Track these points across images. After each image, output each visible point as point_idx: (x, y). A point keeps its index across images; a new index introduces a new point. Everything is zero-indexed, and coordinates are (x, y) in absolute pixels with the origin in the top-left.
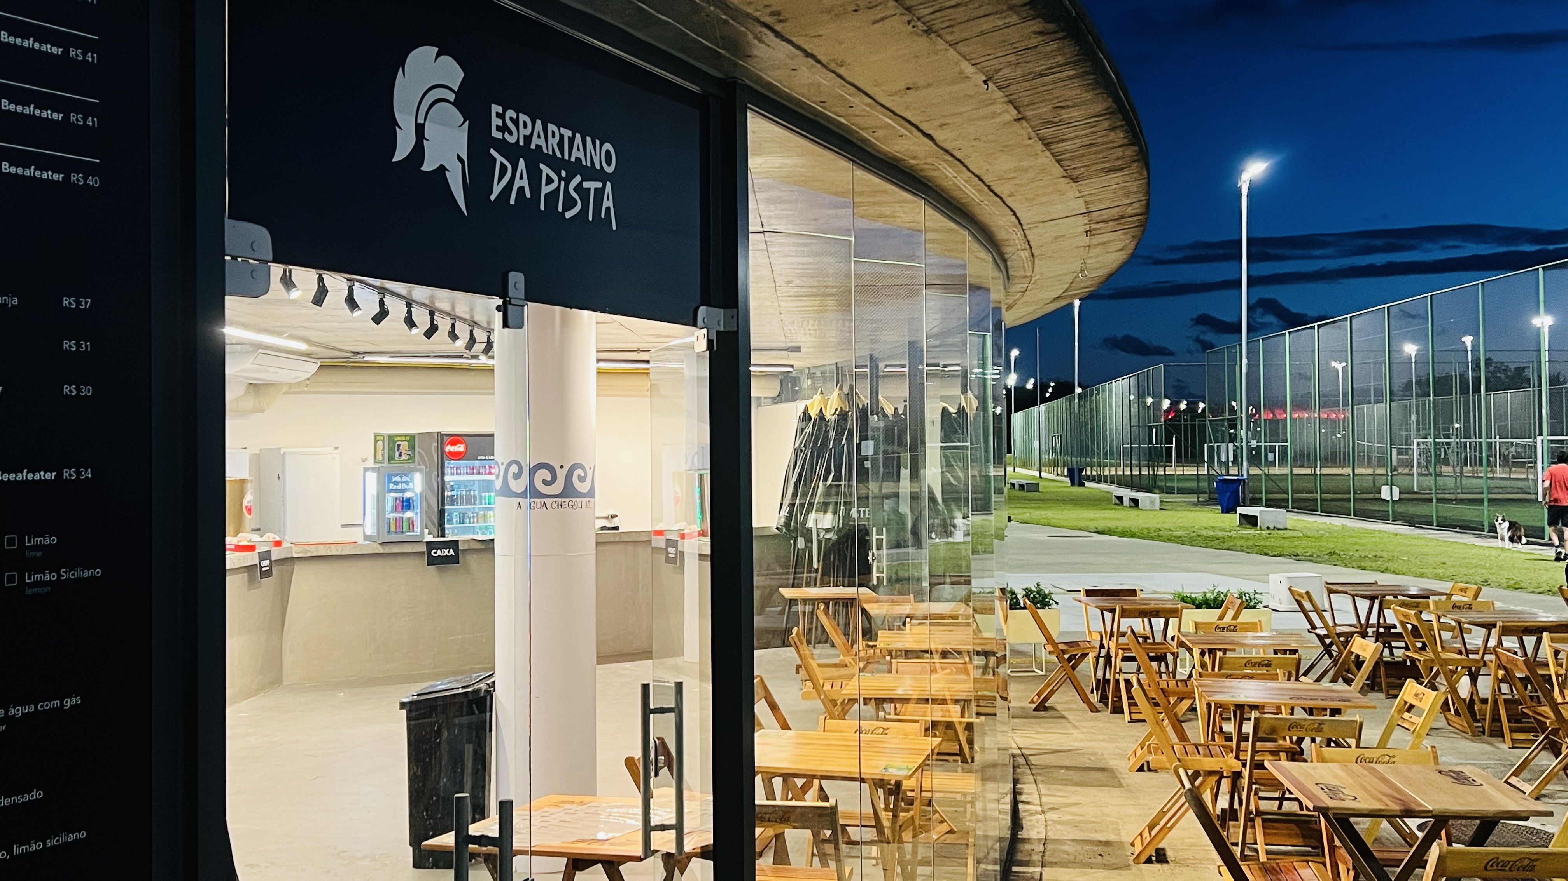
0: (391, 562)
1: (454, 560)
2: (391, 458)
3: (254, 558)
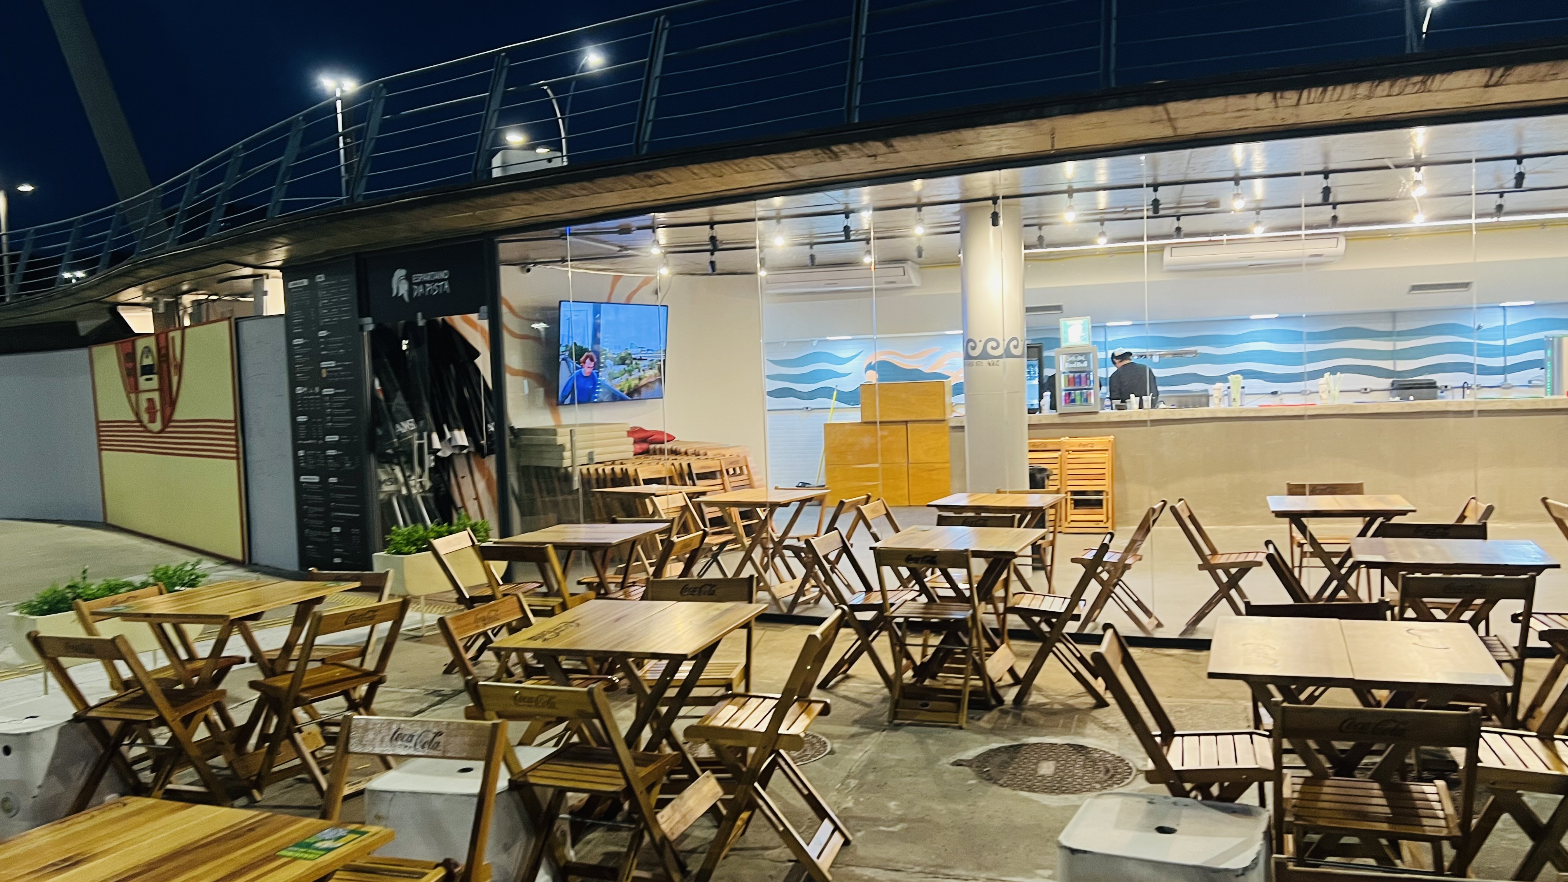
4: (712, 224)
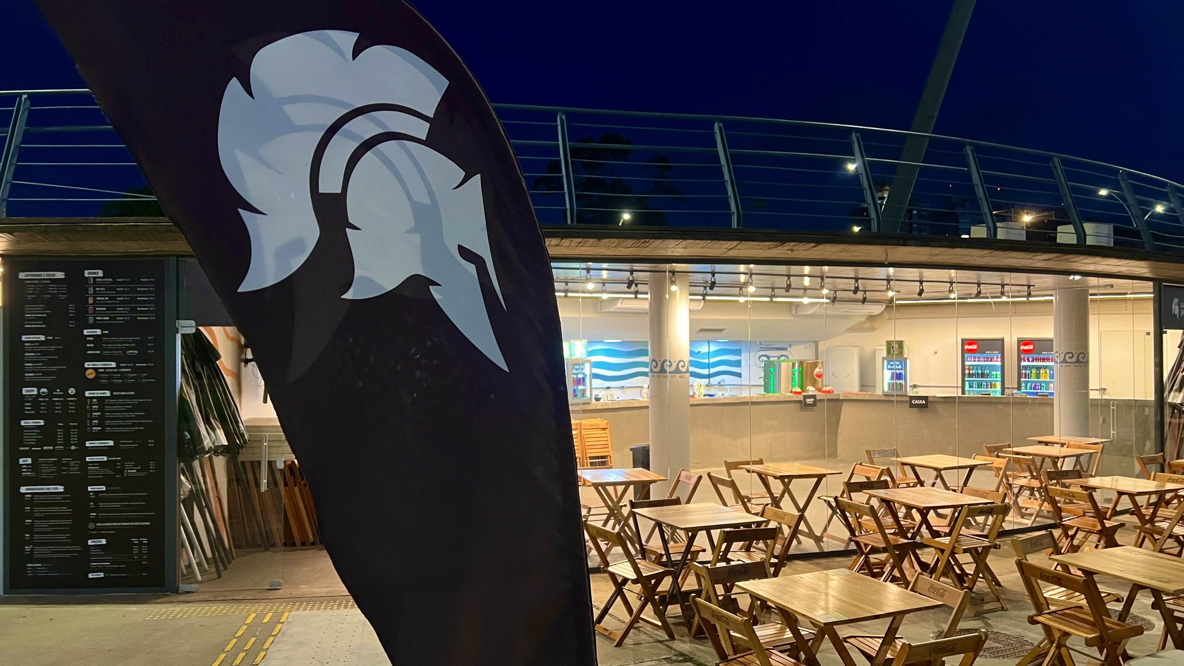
1: (925, 406)
2: (888, 352)
3: (800, 398)
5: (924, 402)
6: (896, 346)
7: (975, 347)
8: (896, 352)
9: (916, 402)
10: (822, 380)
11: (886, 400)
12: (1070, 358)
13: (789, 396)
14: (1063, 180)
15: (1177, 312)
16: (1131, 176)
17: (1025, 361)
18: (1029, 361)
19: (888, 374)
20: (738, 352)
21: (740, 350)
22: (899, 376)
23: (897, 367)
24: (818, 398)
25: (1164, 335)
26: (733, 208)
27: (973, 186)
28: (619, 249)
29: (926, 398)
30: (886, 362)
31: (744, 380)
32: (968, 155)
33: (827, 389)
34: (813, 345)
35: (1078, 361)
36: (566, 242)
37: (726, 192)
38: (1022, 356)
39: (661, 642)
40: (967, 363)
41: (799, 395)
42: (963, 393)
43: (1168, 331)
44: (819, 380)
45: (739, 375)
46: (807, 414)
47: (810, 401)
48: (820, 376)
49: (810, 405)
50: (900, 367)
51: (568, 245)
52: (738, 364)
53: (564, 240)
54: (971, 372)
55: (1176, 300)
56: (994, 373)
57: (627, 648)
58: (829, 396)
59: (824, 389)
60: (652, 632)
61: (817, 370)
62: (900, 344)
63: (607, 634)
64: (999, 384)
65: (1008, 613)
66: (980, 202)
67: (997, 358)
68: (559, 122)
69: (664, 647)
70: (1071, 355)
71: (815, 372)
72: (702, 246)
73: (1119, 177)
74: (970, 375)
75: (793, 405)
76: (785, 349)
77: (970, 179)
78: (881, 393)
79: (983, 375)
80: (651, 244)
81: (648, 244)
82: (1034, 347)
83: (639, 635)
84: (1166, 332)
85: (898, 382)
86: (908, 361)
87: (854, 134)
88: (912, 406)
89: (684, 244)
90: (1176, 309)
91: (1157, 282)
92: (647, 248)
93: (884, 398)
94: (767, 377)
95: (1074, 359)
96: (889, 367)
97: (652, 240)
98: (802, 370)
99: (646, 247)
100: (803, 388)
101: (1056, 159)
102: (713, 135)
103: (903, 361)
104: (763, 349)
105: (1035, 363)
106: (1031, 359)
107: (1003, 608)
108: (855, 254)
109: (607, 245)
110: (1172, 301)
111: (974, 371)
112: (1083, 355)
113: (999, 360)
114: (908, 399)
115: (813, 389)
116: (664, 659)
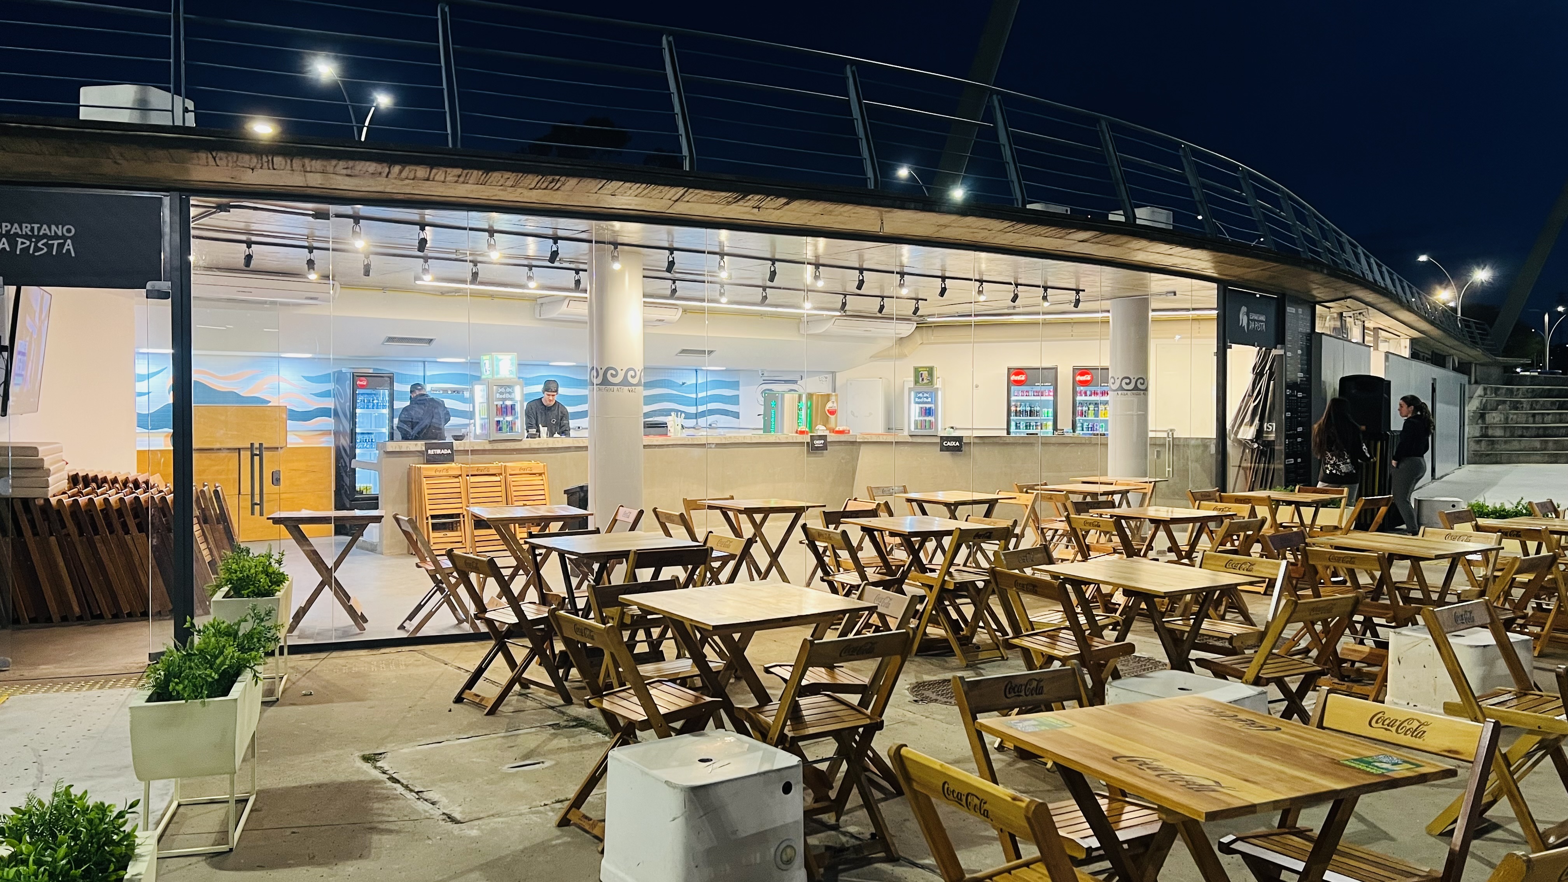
0: (918, 449)
1: (958, 449)
2: (916, 382)
3: (807, 439)
4: (423, 226)
5: (958, 444)
6: (925, 374)
7: (1021, 378)
8: (925, 381)
9: (949, 444)
10: (836, 418)
11: (914, 442)
12: (1127, 384)
13: (793, 437)
14: (1111, 148)
15: (1245, 323)
16: (1195, 152)
17: (1081, 395)
18: (1086, 395)
19: (915, 409)
20: (735, 385)
21: (738, 382)
22: (928, 412)
23: (925, 400)
24: (829, 440)
25: (1228, 350)
26: (685, 151)
27: (999, 146)
28: (520, 190)
29: (959, 439)
30: (913, 394)
31: (742, 422)
32: (995, 108)
33: (841, 429)
34: (830, 376)
35: (1136, 388)
36: (439, 174)
37: (676, 129)
38: (1078, 389)
39: (552, 708)
40: (1013, 398)
41: (804, 436)
42: (1008, 433)
43: (1233, 345)
44: (832, 417)
45: (736, 415)
46: (816, 460)
47: (818, 443)
48: (832, 413)
49: (818, 448)
50: (929, 400)
51: (443, 179)
52: (735, 400)
53: (434, 171)
54: (1018, 409)
55: (1244, 309)
56: (1046, 410)
57: (501, 716)
58: (842, 438)
59: (837, 429)
60: (543, 698)
61: (829, 405)
62: (931, 370)
63: (477, 701)
64: (1050, 424)
65: (1008, 662)
66: (1007, 166)
67: (1050, 391)
68: (439, 16)
69: (555, 713)
70: (1128, 381)
71: (827, 408)
72: (636, 193)
73: (1181, 153)
74: (1017, 413)
75: (797, 449)
76: (795, 382)
77: (997, 138)
78: (906, 433)
79: (1031, 413)
80: (563, 184)
81: (558, 185)
82: (1092, 377)
83: (525, 702)
84: (1230, 347)
85: (928, 418)
86: (940, 393)
87: (848, 67)
88: (944, 449)
89: (610, 186)
90: (1244, 320)
91: (1223, 285)
92: (559, 192)
93: (910, 439)
94: (767, 415)
95: (1131, 386)
96: (917, 400)
97: (563, 179)
98: (811, 404)
99: (557, 189)
100: (812, 426)
101: (1104, 124)
102: (661, 50)
103: (934, 394)
104: (766, 382)
105: (1093, 398)
106: (1088, 393)
107: (1003, 657)
108: (840, 218)
109: (500, 183)
110: (1240, 310)
111: (1021, 409)
112: (1142, 381)
113: (1052, 394)
114: (938, 440)
115: (824, 428)
116: (550, 725)
